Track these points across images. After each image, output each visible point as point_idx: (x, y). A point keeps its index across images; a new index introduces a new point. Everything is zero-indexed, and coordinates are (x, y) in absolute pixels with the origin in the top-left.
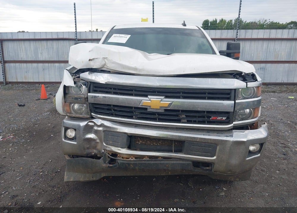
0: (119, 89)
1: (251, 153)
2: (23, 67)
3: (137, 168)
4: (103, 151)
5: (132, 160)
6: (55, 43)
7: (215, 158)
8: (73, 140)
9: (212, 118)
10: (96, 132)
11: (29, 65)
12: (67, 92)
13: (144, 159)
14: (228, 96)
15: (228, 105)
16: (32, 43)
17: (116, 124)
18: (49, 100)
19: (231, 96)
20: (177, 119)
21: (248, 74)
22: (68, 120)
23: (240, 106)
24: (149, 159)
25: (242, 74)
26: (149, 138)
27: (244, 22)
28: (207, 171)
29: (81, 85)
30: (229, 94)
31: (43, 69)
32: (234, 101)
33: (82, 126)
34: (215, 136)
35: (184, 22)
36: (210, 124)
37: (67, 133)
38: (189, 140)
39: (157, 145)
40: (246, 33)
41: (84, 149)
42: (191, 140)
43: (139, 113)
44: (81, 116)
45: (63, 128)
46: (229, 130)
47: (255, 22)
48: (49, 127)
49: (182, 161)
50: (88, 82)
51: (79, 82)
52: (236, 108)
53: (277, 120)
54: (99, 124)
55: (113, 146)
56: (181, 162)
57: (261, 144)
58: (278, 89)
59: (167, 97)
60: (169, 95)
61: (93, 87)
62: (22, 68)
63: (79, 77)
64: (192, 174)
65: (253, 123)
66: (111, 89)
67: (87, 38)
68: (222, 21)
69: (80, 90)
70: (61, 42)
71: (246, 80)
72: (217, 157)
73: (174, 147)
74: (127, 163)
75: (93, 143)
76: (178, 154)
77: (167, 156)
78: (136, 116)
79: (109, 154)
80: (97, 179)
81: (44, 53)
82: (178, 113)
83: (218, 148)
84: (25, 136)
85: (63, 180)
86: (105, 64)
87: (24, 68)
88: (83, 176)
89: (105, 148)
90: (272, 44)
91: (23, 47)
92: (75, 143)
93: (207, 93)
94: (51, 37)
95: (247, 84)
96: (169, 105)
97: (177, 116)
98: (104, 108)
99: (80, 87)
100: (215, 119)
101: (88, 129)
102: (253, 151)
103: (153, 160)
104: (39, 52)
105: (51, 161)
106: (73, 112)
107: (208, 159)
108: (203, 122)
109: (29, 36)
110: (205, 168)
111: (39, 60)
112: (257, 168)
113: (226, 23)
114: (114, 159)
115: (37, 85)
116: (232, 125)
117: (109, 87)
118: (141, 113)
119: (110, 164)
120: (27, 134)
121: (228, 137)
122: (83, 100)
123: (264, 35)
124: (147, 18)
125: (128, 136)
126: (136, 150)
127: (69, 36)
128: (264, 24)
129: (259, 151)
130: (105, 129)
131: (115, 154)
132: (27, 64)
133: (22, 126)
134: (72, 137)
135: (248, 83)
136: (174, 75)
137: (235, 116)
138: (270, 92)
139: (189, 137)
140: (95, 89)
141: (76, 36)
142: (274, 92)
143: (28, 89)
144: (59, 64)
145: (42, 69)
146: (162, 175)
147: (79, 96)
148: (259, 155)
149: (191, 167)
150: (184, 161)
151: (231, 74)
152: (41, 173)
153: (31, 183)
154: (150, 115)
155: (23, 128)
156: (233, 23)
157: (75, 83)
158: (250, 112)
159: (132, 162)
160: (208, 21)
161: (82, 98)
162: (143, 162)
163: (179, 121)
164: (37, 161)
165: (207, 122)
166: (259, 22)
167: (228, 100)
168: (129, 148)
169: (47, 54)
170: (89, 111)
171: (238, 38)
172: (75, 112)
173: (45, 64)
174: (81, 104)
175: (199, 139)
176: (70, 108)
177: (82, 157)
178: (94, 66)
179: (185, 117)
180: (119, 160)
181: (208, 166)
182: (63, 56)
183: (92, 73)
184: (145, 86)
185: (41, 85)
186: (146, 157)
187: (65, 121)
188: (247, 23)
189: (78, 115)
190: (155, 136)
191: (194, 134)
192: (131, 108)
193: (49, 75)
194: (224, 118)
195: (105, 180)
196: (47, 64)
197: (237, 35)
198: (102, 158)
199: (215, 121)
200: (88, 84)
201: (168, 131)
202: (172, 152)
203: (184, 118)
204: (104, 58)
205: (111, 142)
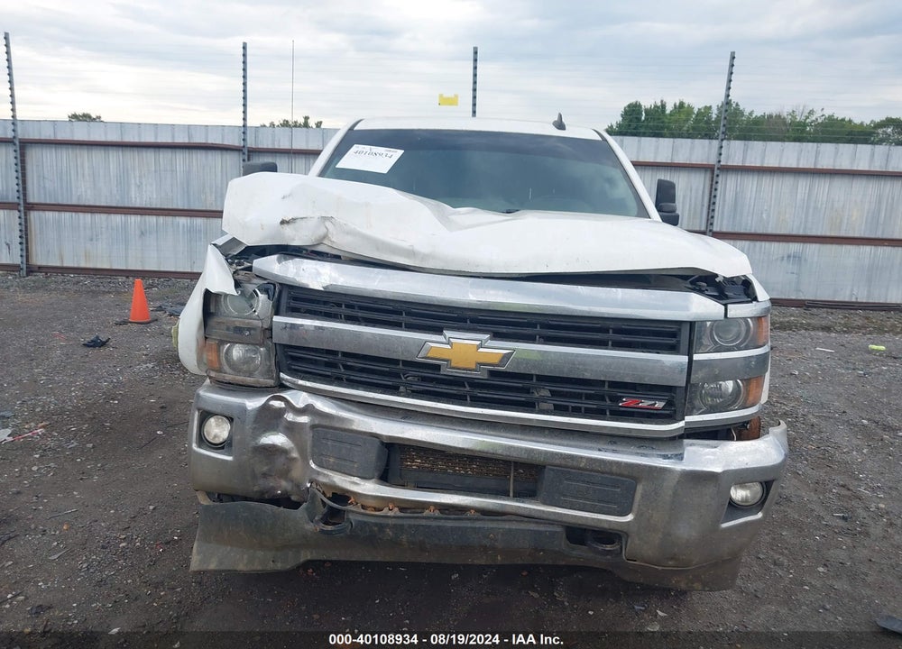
0: (361, 308)
1: (735, 508)
2: (81, 225)
3: (404, 538)
4: (309, 485)
5: (390, 514)
6: (180, 158)
7: (630, 518)
8: (223, 448)
9: (625, 402)
10: (291, 429)
11: (101, 218)
12: (212, 310)
13: (426, 513)
14: (673, 341)
15: (673, 368)
16: (114, 156)
17: (350, 407)
18: (154, 327)
19: (679, 342)
20: (523, 399)
21: (731, 281)
22: (211, 389)
23: (704, 370)
24: (441, 515)
25: (717, 280)
26: (444, 452)
27: (746, 113)
28: (609, 557)
29: (255, 291)
30: (674, 335)
31: (142, 233)
32: (687, 357)
33: (252, 411)
34: (631, 454)
35: (560, 116)
36: (617, 420)
37: (206, 429)
38: (558, 462)
39: (466, 475)
40: (745, 152)
41: (254, 477)
42: (563, 463)
43: (416, 379)
44: (249, 380)
45: (197, 414)
46: (673, 439)
47: (780, 116)
48: (151, 407)
49: (537, 523)
50: (274, 285)
51: (249, 282)
52: (692, 376)
53: (830, 415)
54: (300, 405)
55: (337, 471)
56: (533, 527)
57: (766, 482)
58: (839, 321)
59: (497, 336)
60: (505, 331)
61: (289, 298)
62: (79, 226)
63: (250, 269)
64: (563, 563)
65: (744, 422)
66: (339, 305)
67: (276, 147)
68: (681, 107)
69: (251, 306)
70: (199, 156)
71: (727, 297)
72: (636, 515)
73: (514, 480)
74: (376, 524)
75: (281, 460)
76: (523, 502)
77: (491, 507)
78: (407, 385)
79: (324, 494)
80: (288, 567)
81: (146, 185)
82: (526, 383)
83: (640, 489)
84: (81, 430)
85: (188, 567)
86: (325, 236)
87: (85, 228)
88: (246, 556)
89: (314, 476)
90: (822, 187)
91: (86, 165)
92: (230, 458)
93: (611, 331)
94: (169, 140)
95: (726, 310)
96: (501, 361)
97: (527, 391)
98: (316, 360)
99: (251, 297)
100: (632, 405)
101: (269, 419)
102: (742, 502)
103: (452, 517)
104: (133, 181)
105: (154, 509)
106: (226, 368)
107: (610, 521)
108: (599, 413)
109: (106, 134)
110: (600, 548)
111: (130, 206)
112: (762, 556)
113: (694, 116)
114: (339, 510)
115: (121, 279)
116: (682, 424)
117: (334, 300)
118: (424, 379)
119: (326, 523)
120: (86, 426)
121: (669, 458)
122: (259, 336)
123: (798, 160)
124: (456, 96)
125: (382, 443)
126: (403, 486)
127: (223, 139)
128: (808, 121)
129: (760, 505)
130: (317, 422)
131: (342, 497)
132: (93, 215)
133: (70, 400)
134: (221, 440)
135: (729, 306)
136: (520, 274)
137: (691, 398)
138: (814, 329)
139: (557, 454)
140: (293, 304)
141: (244, 140)
142: (827, 329)
143: (92, 291)
144: (189, 218)
145: (138, 232)
146: (476, 562)
147: (248, 323)
148: (760, 515)
149: (562, 544)
150: (541, 523)
151: (685, 278)
152: (124, 544)
153: (91, 570)
154: (446, 384)
155: (74, 407)
156: (714, 116)
157: (237, 285)
158: (737, 390)
159: (390, 522)
160: (640, 106)
161: (254, 329)
162: (423, 522)
163: (529, 406)
164: (112, 508)
165: (610, 414)
166: (790, 117)
167: (672, 354)
168: (384, 478)
169: (154, 187)
170: (273, 368)
171: (721, 163)
172: (234, 369)
173: (147, 217)
174: (250, 347)
175: (584, 461)
176: (219, 356)
177: (246, 499)
178: (294, 240)
179: (549, 394)
180: (354, 513)
181: (611, 542)
182: (203, 197)
183: (286, 260)
184: (436, 303)
185: (131, 279)
186: (432, 508)
187: (202, 392)
188: (754, 116)
189: (240, 378)
190: (460, 446)
191: (571, 446)
192: (395, 362)
193: (157, 250)
194: (659, 405)
195: (311, 570)
196: (152, 219)
197: (720, 154)
198: (304, 505)
199: (633, 412)
200: (275, 288)
201: (498, 434)
202: (509, 496)
203: (544, 400)
204: (324, 219)
205: (332, 460)
